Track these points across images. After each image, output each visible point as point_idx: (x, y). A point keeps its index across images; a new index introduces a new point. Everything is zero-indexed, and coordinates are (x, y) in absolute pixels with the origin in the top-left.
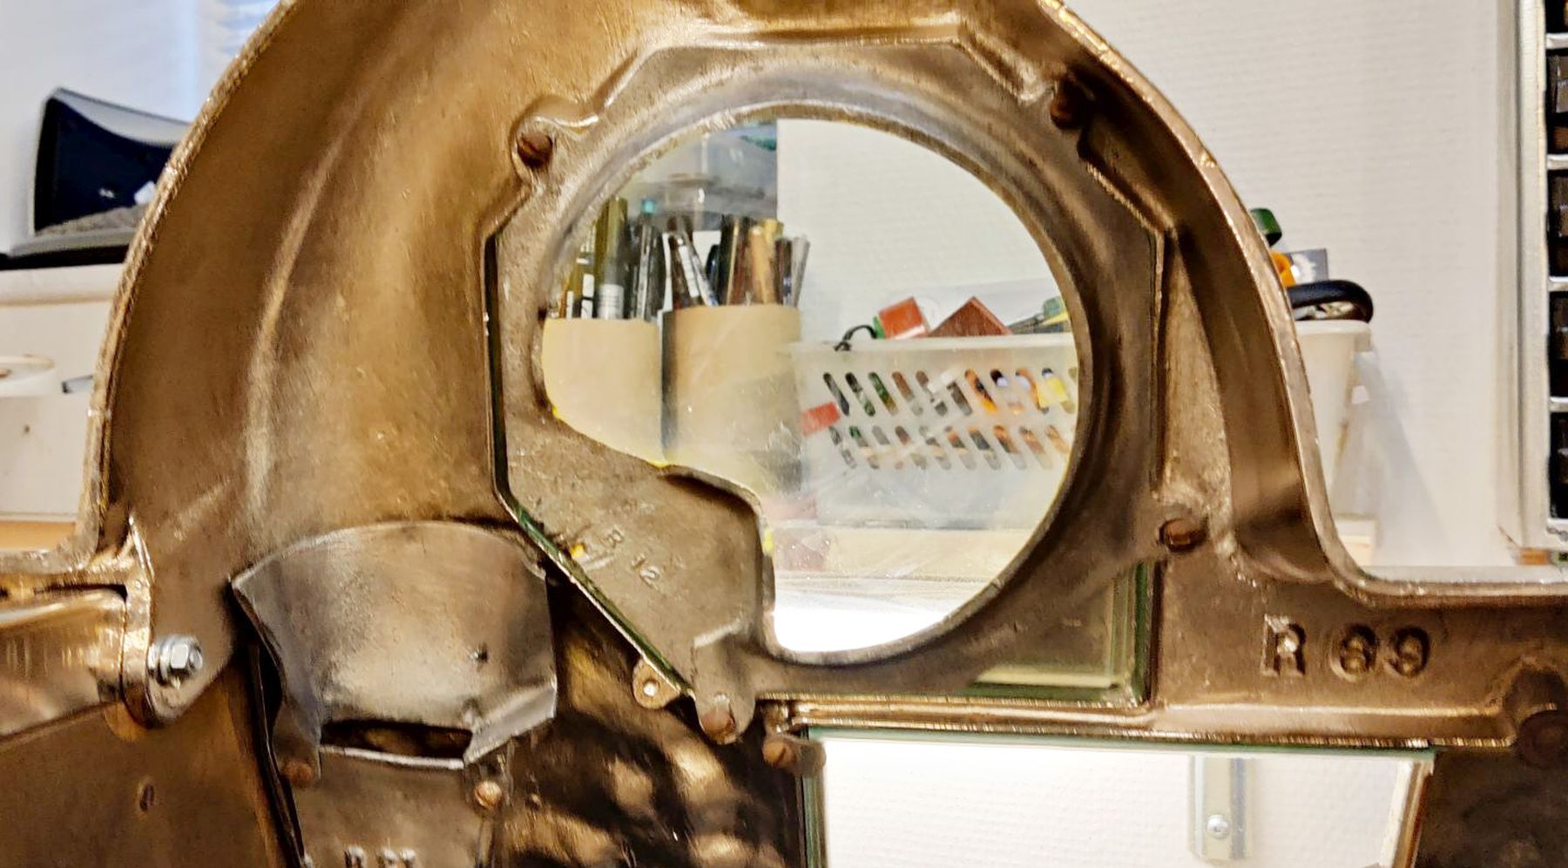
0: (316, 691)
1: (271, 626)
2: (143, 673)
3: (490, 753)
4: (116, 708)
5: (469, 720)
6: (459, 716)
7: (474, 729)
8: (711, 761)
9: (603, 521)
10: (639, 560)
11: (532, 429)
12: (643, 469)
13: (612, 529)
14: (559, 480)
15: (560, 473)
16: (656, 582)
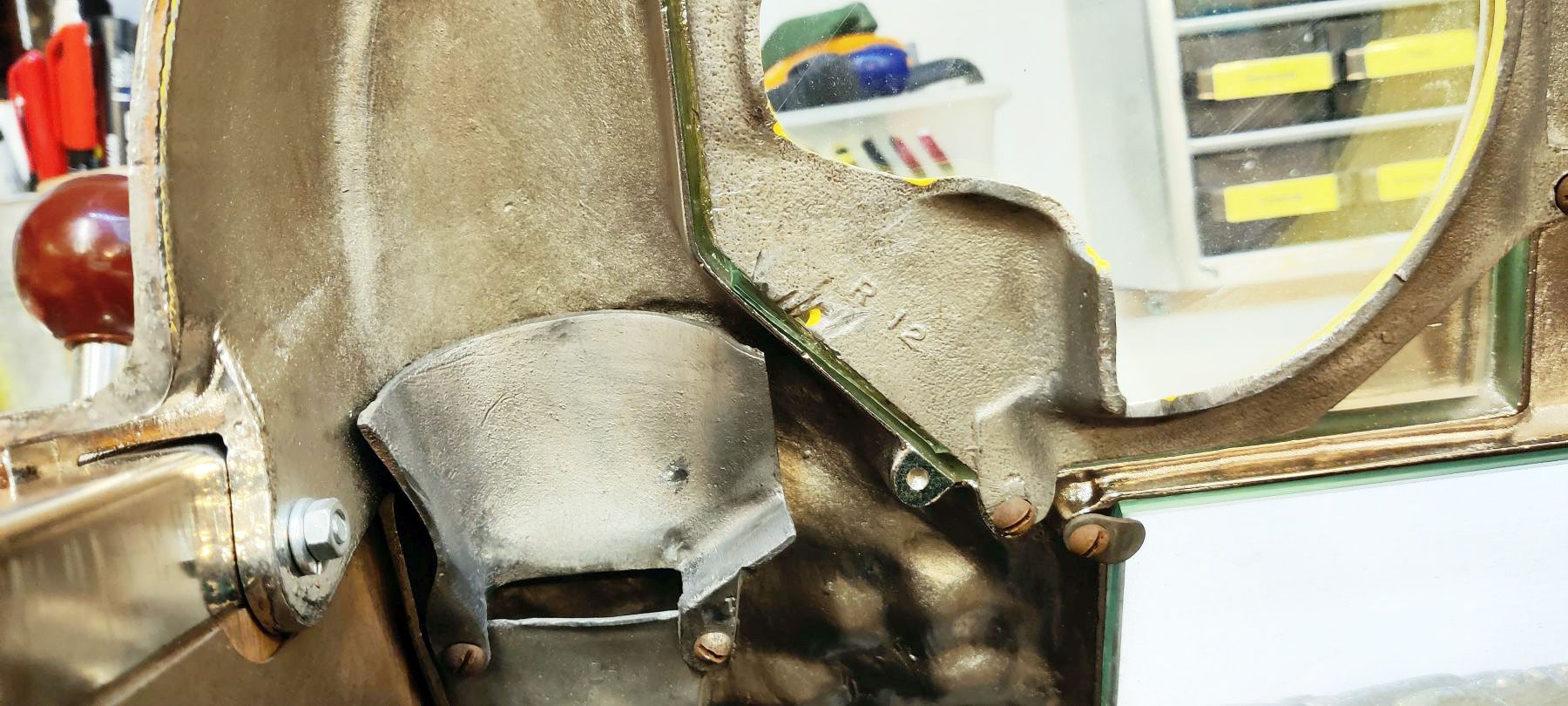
0: (473, 549)
1: (412, 470)
2: (270, 559)
3: (716, 593)
4: (238, 618)
5: (673, 558)
6: (659, 554)
7: (680, 567)
8: (958, 562)
9: (846, 271)
10: (898, 316)
11: (744, 157)
12: (900, 192)
13: (860, 280)
14: (785, 223)
15: (786, 214)
16: (922, 343)
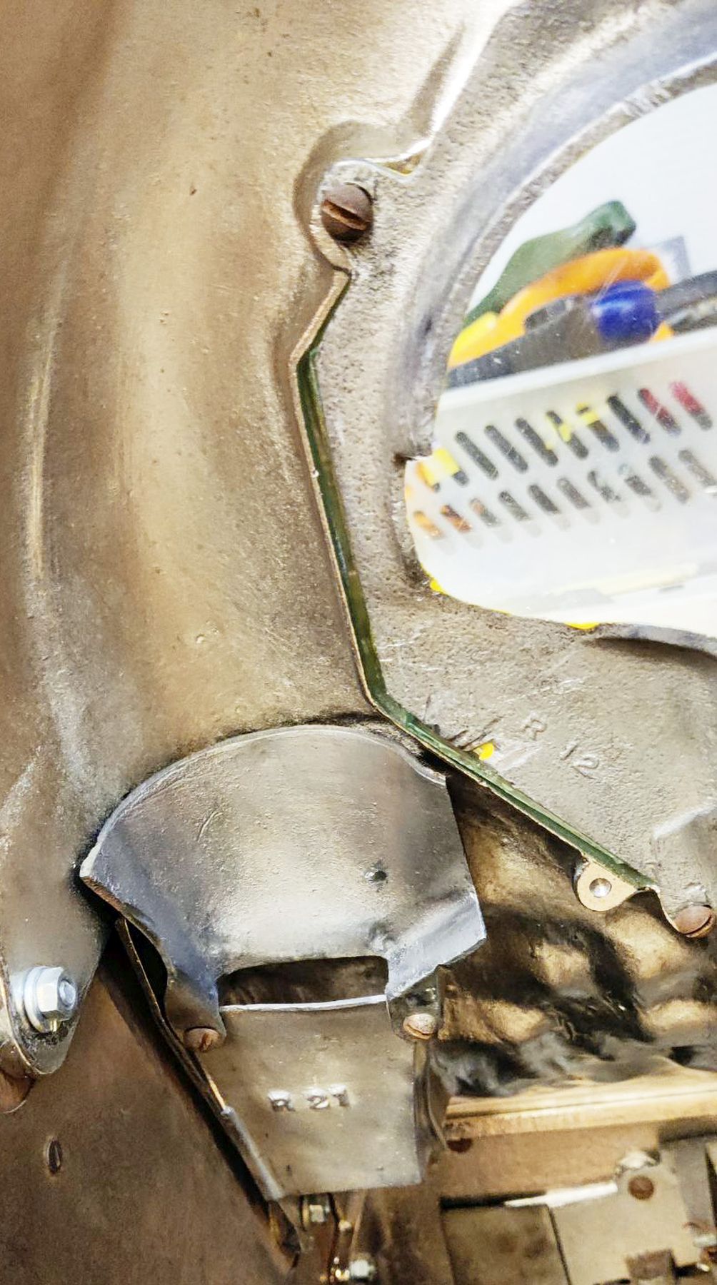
1: (135, 902)
3: (417, 985)
6: (367, 945)
7: (386, 956)
9: (515, 710)
10: (569, 747)
11: (405, 611)
12: (564, 636)
13: (529, 717)
14: (451, 669)
15: (450, 661)
16: (596, 771)
